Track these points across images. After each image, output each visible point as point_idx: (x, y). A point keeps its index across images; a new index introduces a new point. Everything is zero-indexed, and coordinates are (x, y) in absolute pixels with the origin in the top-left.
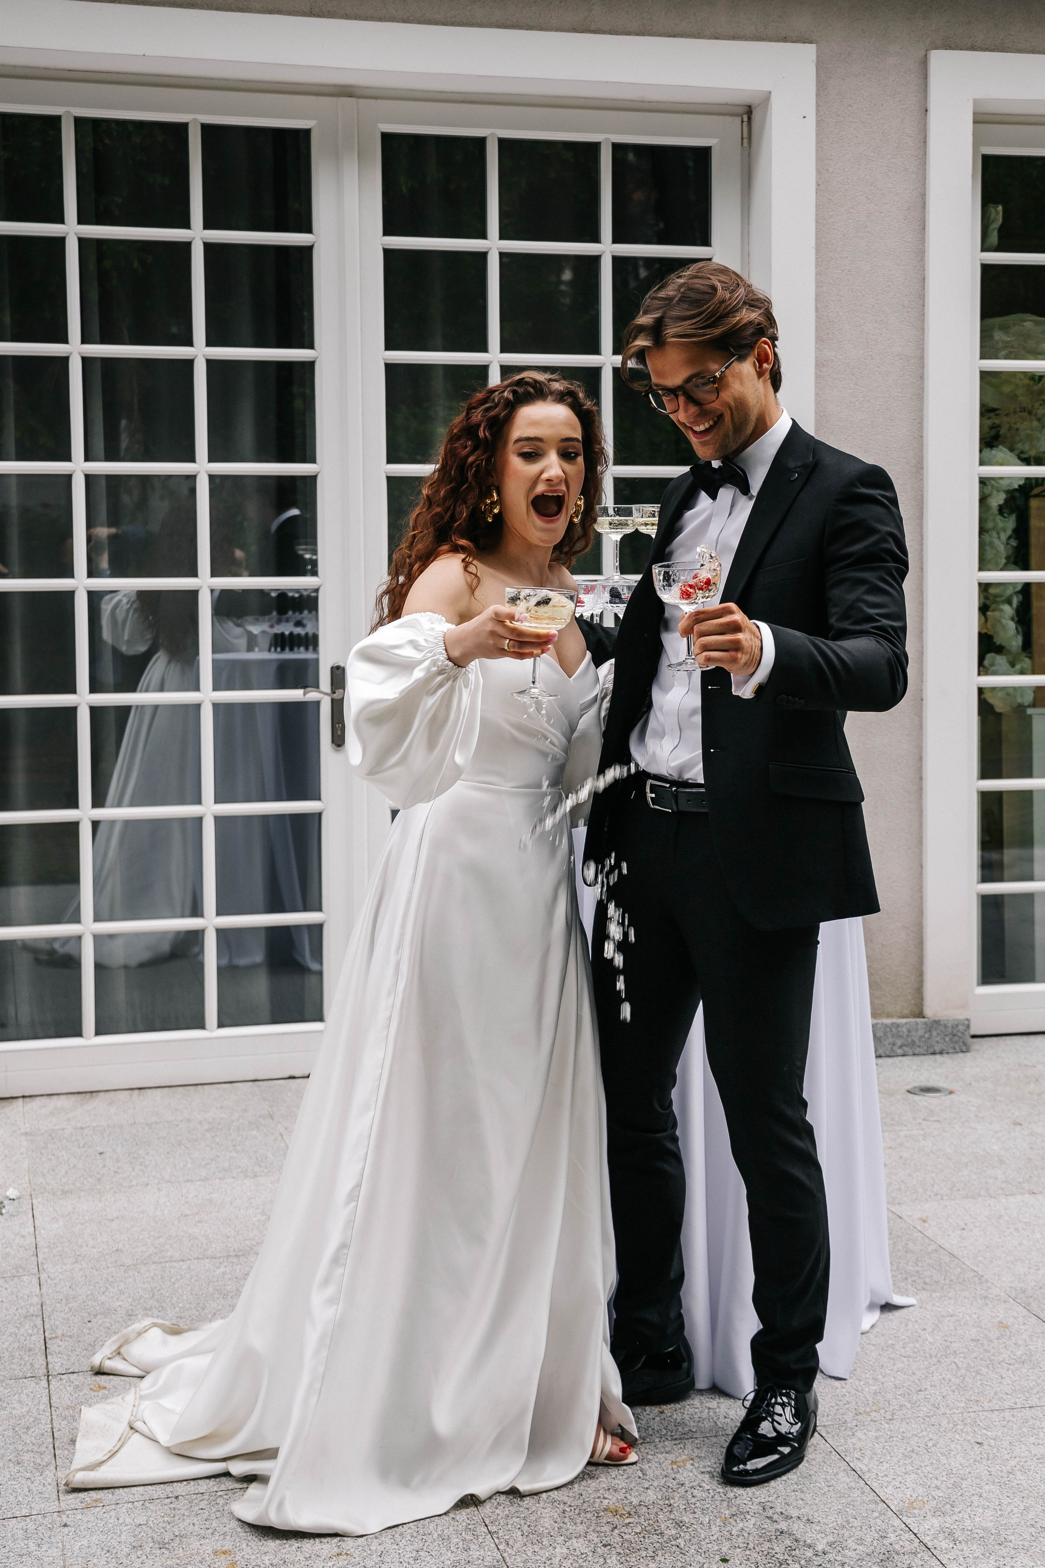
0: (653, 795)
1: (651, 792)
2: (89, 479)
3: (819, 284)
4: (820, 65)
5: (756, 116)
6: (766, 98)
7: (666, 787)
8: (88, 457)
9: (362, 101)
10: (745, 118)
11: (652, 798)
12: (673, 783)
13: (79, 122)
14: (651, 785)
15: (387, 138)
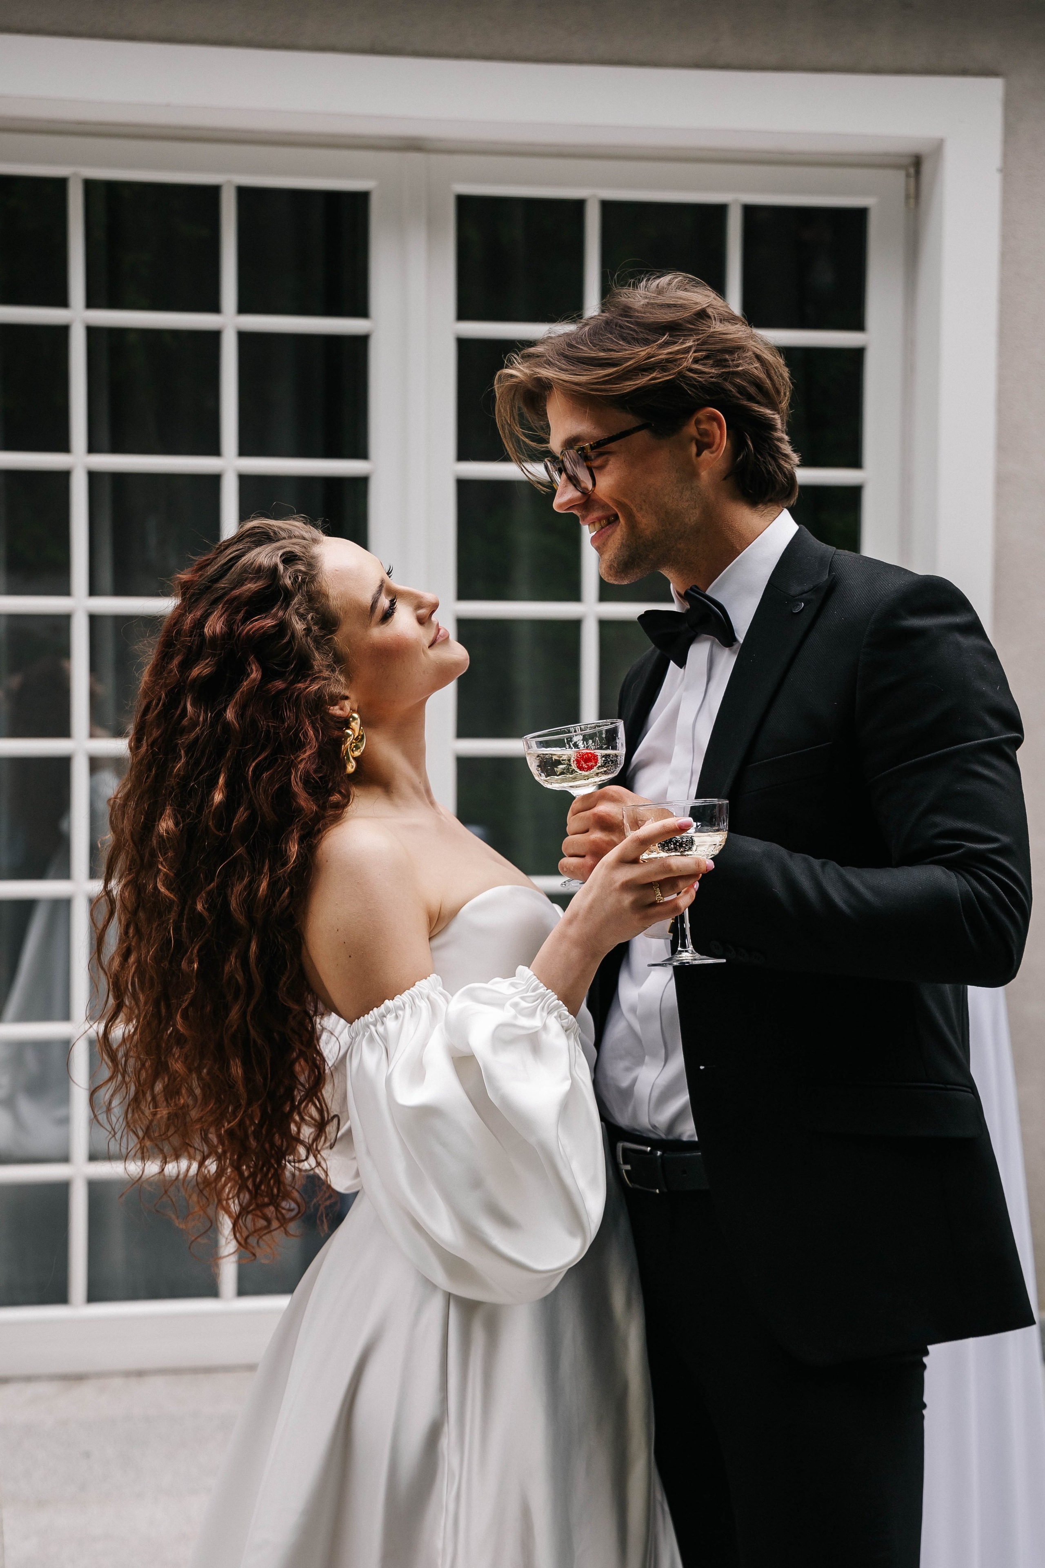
0: (628, 1167)
1: (625, 1163)
2: (94, 620)
3: (1002, 379)
4: (1010, 106)
5: (926, 168)
6: (938, 147)
7: (645, 1152)
8: (94, 590)
9: (434, 158)
10: (912, 171)
11: (627, 1171)
12: (656, 1144)
13: (89, 185)
14: (625, 1150)
15: (464, 203)
